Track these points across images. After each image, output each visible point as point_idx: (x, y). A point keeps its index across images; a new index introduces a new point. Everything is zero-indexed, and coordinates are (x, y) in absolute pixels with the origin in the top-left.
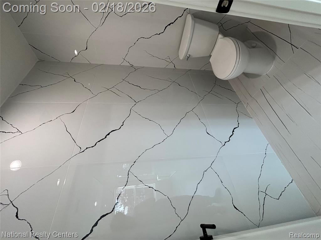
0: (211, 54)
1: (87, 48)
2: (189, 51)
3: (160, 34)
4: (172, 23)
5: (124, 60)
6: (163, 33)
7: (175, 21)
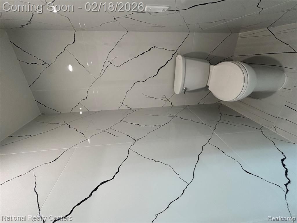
0: (207, 85)
1: (87, 97)
2: (185, 85)
3: (154, 76)
4: (164, 66)
5: (122, 104)
6: (156, 75)
7: (166, 64)
